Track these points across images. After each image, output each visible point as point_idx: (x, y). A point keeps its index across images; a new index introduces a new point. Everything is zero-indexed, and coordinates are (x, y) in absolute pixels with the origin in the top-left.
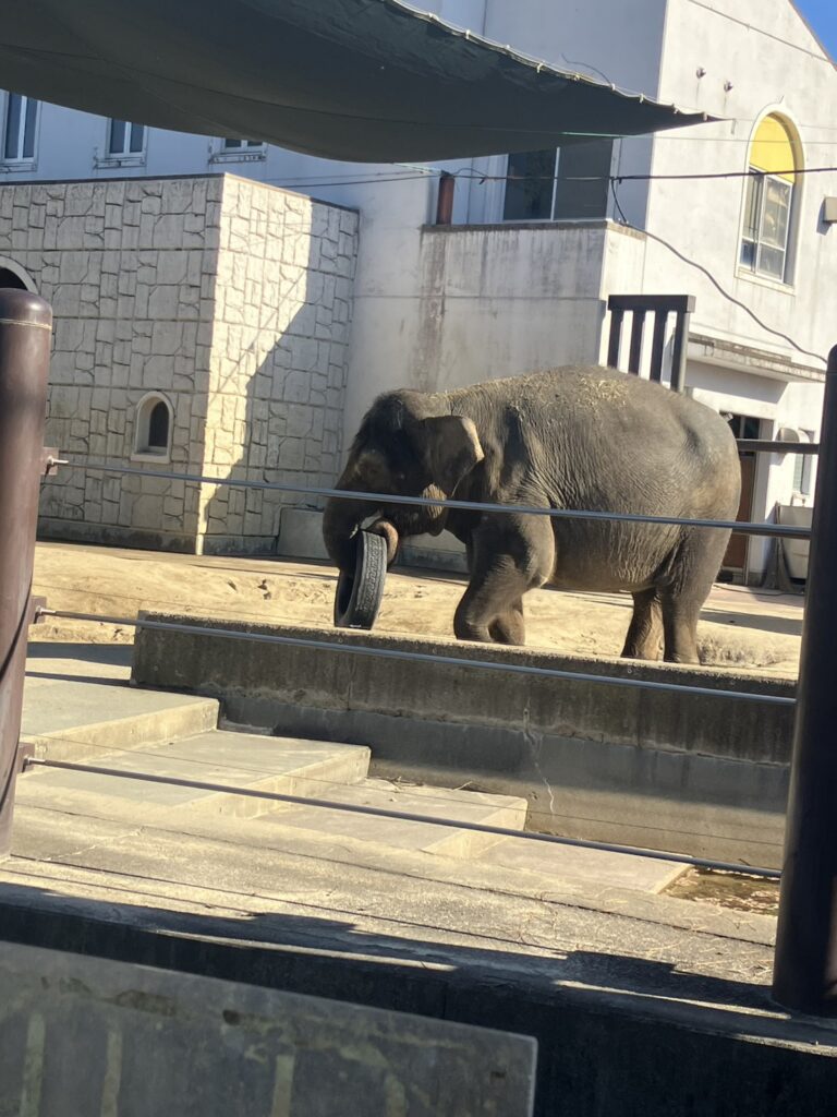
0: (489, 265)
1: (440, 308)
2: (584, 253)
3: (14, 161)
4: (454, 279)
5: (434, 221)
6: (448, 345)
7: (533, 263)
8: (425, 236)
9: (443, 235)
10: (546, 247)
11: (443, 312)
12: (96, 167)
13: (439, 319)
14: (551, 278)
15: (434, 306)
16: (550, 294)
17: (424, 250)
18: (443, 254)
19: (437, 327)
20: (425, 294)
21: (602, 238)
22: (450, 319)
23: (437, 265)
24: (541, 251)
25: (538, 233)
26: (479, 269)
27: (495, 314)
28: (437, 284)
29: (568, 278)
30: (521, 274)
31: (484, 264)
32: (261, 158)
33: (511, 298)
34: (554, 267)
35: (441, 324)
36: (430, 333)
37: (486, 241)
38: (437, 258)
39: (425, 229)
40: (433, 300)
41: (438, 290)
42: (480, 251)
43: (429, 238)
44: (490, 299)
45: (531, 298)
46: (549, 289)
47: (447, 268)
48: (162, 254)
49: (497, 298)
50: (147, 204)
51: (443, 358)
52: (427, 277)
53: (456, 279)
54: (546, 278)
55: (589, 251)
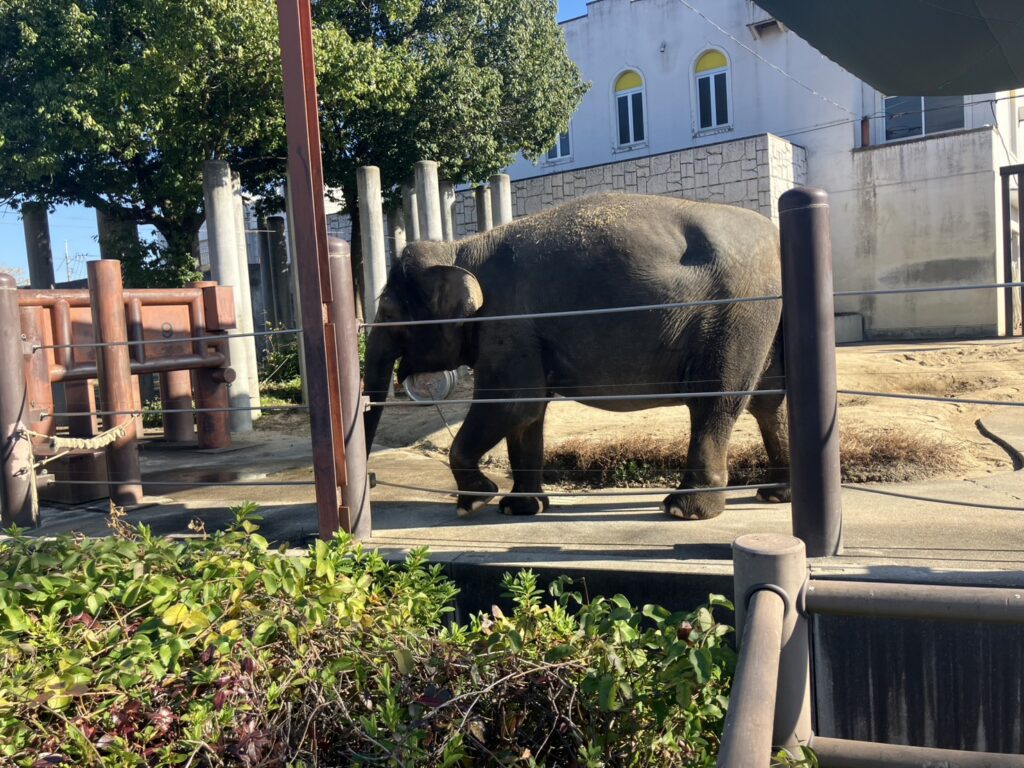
0: (906, 165)
1: (872, 194)
2: (977, 146)
3: (555, 159)
4: (880, 175)
5: (860, 146)
6: (881, 213)
7: (940, 157)
8: (855, 155)
9: (869, 152)
10: (947, 147)
11: (875, 195)
12: (615, 153)
13: (872, 200)
14: (955, 164)
15: (868, 193)
16: (955, 173)
17: (856, 163)
18: (870, 163)
19: (872, 204)
20: (861, 187)
21: (990, 135)
22: (880, 199)
23: (867, 170)
24: (944, 150)
25: (941, 140)
26: (899, 167)
27: (914, 191)
28: (868, 180)
29: (968, 162)
30: (932, 165)
31: (902, 163)
32: (730, 130)
33: (926, 180)
34: (956, 157)
35: (875, 202)
36: (868, 208)
37: (901, 150)
38: (866, 165)
39: (854, 151)
40: (866, 189)
41: (870, 183)
42: (898, 157)
43: (859, 156)
44: (910, 182)
45: (941, 178)
46: (954, 170)
47: (874, 169)
48: (727, 186)
49: (915, 181)
50: (711, 160)
51: (879, 221)
52: (860, 177)
53: (882, 176)
54: (951, 165)
55: (981, 144)
